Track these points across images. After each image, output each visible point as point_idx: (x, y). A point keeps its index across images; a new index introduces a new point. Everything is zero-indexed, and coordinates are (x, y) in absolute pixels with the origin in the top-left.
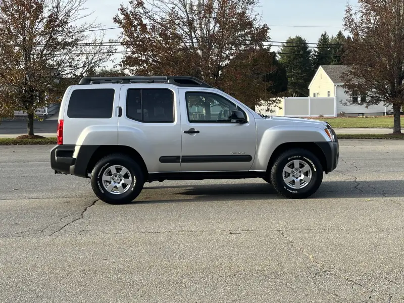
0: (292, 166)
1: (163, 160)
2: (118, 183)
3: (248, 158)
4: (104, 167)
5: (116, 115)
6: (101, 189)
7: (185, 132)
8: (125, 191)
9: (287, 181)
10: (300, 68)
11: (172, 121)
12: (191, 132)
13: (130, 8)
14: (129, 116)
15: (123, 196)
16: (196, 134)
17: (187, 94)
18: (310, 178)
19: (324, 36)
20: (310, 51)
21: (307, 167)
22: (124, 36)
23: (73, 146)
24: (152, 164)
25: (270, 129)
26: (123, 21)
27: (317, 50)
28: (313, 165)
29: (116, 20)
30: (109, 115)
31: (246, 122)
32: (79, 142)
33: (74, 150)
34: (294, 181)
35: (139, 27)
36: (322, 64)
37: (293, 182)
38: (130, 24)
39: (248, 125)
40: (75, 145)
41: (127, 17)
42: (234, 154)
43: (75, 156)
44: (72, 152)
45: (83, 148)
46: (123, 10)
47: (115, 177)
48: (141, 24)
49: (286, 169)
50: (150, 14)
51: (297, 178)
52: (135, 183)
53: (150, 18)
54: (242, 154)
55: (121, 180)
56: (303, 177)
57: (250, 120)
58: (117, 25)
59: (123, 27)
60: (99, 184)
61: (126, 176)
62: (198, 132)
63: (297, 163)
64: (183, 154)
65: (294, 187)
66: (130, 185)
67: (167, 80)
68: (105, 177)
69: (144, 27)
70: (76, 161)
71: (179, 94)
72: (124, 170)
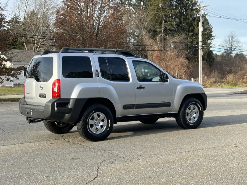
4: (91, 114)
6: (89, 131)
8: (103, 131)
11: (128, 80)
12: (140, 88)
14: (102, 76)
16: (143, 89)
23: (69, 99)
31: (166, 81)
33: (70, 102)
39: (168, 83)
47: (96, 121)
52: (110, 124)
54: (166, 102)
55: (99, 123)
57: (169, 80)
60: (88, 127)
62: (144, 88)
64: (136, 103)
66: (106, 127)
68: (91, 122)
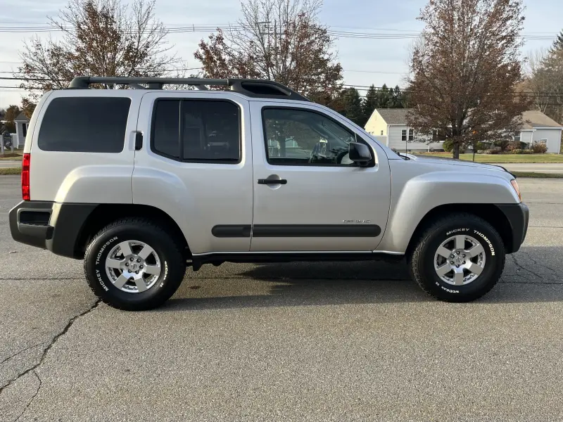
0: (451, 245)
1: (219, 231)
2: (137, 272)
3: (373, 231)
4: (108, 243)
5: (130, 148)
6: (102, 284)
7: (261, 182)
8: (148, 287)
9: (441, 271)
10: (353, 113)
11: (235, 160)
12: (272, 181)
13: (209, 43)
14: (154, 149)
15: (145, 297)
16: (280, 186)
17: (265, 110)
18: (482, 266)
19: (372, 87)
20: (361, 100)
21: (477, 248)
22: (204, 71)
23: (49, 204)
24: (199, 240)
25: (415, 178)
26: (204, 57)
27: (366, 99)
28: (491, 246)
29: (197, 55)
30: (118, 148)
31: (372, 164)
32: (61, 197)
33: (52, 211)
34: (452, 272)
35: (218, 62)
36: (378, 108)
37: (451, 274)
38: (211, 59)
39: (375, 169)
40: (52, 202)
41: (207, 52)
42: (349, 223)
43: (53, 221)
44: (48, 215)
45: (66, 208)
46: (203, 46)
47: (129, 262)
48: (220, 59)
49: (442, 251)
50: (229, 50)
51: (458, 266)
52: (166, 273)
53: (229, 54)
54: (363, 223)
55: (141, 267)
56: (469, 265)
57: (379, 161)
58: (198, 60)
59: (204, 63)
60: (99, 275)
61: (151, 260)
62: (284, 182)
63: (460, 240)
64: (256, 222)
65: (452, 282)
66: (157, 277)
67: (230, 85)
68: (111, 263)
69: (222, 61)
70: (54, 232)
71: (250, 111)
72: (147, 250)
